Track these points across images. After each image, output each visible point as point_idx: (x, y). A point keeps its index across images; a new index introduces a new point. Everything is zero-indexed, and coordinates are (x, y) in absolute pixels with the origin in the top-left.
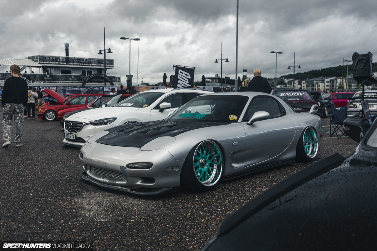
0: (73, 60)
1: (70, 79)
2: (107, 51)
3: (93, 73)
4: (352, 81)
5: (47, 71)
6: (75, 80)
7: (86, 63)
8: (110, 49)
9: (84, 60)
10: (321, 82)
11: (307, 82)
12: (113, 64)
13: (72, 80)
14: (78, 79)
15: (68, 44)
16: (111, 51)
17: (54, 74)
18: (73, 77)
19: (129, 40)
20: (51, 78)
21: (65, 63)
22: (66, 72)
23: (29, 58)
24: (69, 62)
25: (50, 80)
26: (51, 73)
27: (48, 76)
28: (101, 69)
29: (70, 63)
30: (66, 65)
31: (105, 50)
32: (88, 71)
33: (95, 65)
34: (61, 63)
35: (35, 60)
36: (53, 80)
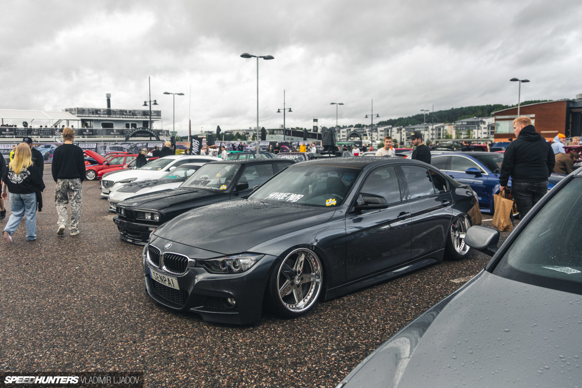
0: (115, 112)
1: (112, 133)
2: (152, 103)
3: (137, 127)
4: (462, 128)
5: (86, 125)
6: (118, 135)
7: (130, 115)
8: (155, 101)
9: (128, 112)
10: (424, 129)
11: (407, 129)
12: (160, 116)
13: (114, 135)
14: (121, 133)
15: (110, 94)
16: (157, 103)
17: (94, 128)
18: (115, 131)
19: (173, 95)
20: (91, 133)
21: (107, 116)
22: (107, 125)
23: (66, 110)
24: (110, 114)
25: (90, 135)
26: (91, 127)
27: (87, 131)
28: (147, 121)
29: (112, 116)
30: (108, 117)
31: (150, 102)
32: (132, 124)
33: (140, 117)
34: (102, 116)
35: (73, 112)
36: (92, 135)
